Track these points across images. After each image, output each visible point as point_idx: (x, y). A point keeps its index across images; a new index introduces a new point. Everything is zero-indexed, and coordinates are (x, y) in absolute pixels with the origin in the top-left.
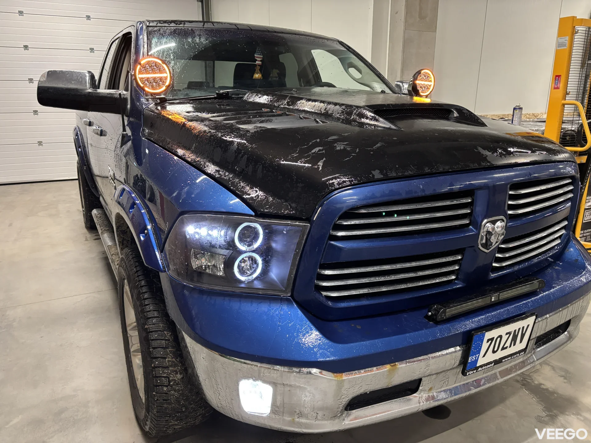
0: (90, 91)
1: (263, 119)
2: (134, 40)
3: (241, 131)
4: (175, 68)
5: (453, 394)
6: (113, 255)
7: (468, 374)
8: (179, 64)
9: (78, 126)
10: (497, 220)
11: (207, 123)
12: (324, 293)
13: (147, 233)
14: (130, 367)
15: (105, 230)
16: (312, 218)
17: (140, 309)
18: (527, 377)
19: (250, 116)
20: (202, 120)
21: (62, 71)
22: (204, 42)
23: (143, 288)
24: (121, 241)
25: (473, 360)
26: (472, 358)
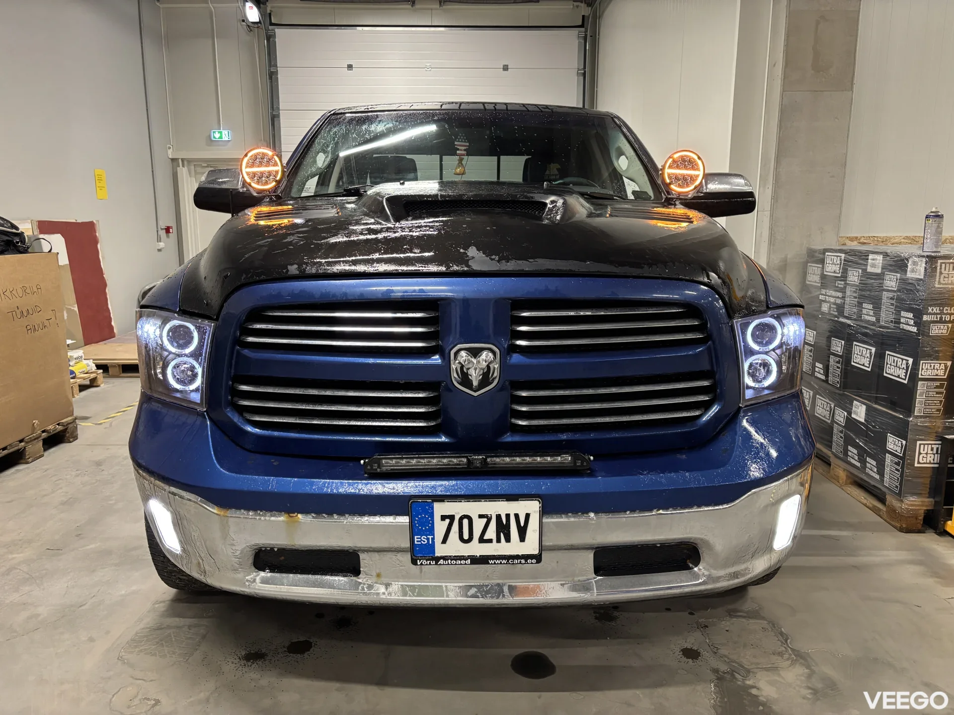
5: (416, 594)
7: (420, 564)
10: (481, 350)
25: (424, 543)
26: (421, 538)
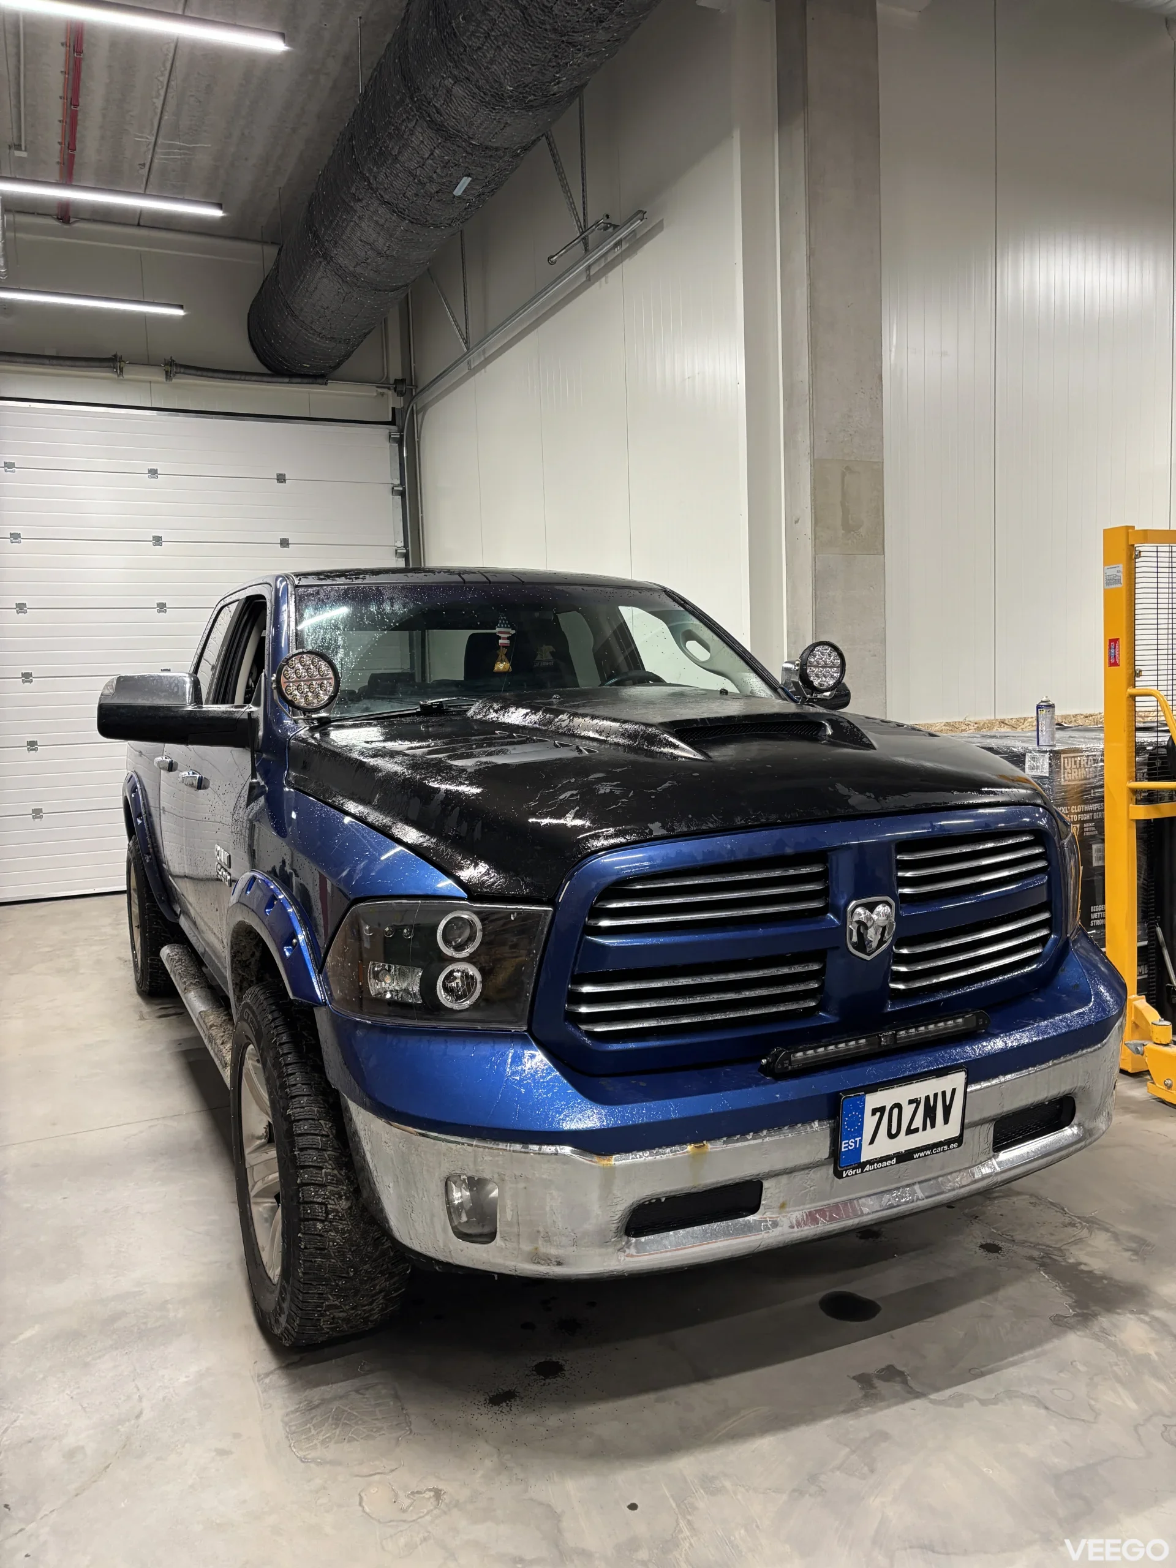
0: (190, 708)
1: (493, 749)
2: (271, 613)
3: (454, 770)
4: (345, 662)
6: (211, 1026)
7: (844, 1176)
8: (353, 655)
9: (137, 774)
10: (877, 904)
11: (399, 759)
12: (584, 1027)
13: (296, 943)
14: (249, 1229)
15: (191, 983)
16: (556, 900)
17: (278, 1084)
18: (1056, 1252)
19: (473, 745)
20: (392, 754)
21: (143, 677)
22: (400, 612)
23: (285, 1046)
24: (238, 981)
25: (850, 1148)
26: (848, 1143)
